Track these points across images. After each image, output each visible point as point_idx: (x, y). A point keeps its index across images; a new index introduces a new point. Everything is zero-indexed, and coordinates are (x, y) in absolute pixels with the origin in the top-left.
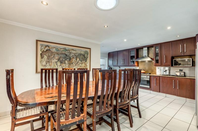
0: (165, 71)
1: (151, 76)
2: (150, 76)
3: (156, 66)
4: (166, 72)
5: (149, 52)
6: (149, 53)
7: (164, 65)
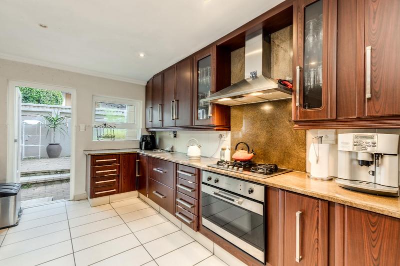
0: (367, 163)
1: (276, 189)
2: (267, 189)
3: (306, 123)
4: (372, 168)
5: (273, 55)
6: (273, 60)
7: (359, 119)
